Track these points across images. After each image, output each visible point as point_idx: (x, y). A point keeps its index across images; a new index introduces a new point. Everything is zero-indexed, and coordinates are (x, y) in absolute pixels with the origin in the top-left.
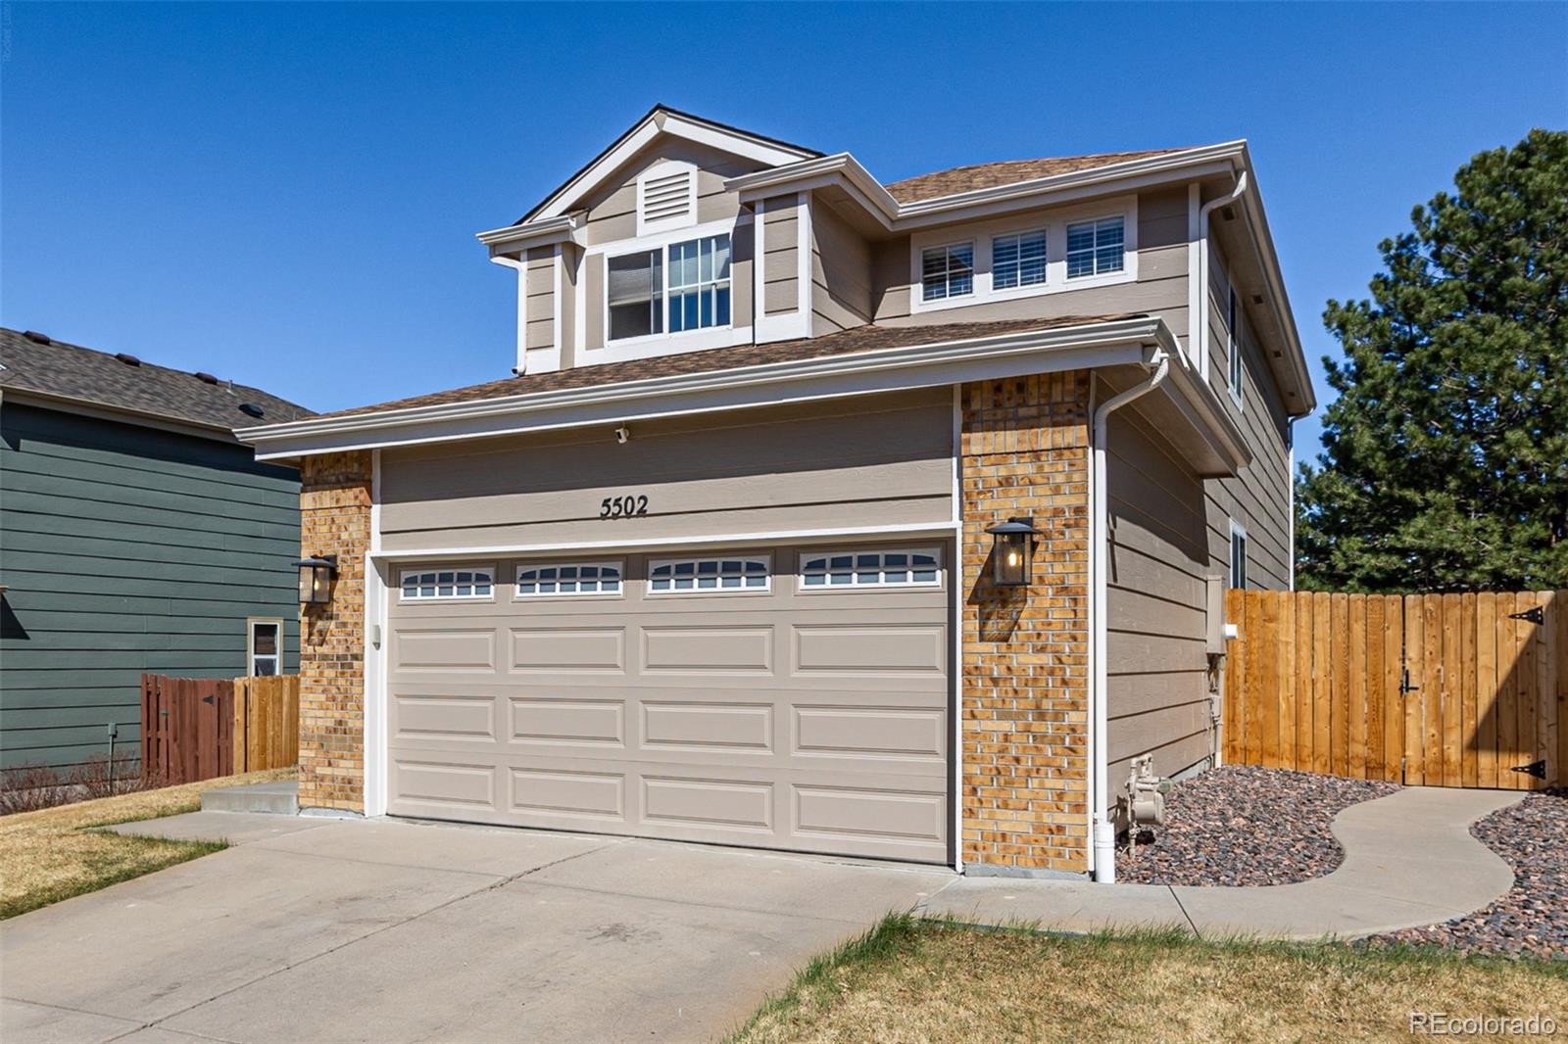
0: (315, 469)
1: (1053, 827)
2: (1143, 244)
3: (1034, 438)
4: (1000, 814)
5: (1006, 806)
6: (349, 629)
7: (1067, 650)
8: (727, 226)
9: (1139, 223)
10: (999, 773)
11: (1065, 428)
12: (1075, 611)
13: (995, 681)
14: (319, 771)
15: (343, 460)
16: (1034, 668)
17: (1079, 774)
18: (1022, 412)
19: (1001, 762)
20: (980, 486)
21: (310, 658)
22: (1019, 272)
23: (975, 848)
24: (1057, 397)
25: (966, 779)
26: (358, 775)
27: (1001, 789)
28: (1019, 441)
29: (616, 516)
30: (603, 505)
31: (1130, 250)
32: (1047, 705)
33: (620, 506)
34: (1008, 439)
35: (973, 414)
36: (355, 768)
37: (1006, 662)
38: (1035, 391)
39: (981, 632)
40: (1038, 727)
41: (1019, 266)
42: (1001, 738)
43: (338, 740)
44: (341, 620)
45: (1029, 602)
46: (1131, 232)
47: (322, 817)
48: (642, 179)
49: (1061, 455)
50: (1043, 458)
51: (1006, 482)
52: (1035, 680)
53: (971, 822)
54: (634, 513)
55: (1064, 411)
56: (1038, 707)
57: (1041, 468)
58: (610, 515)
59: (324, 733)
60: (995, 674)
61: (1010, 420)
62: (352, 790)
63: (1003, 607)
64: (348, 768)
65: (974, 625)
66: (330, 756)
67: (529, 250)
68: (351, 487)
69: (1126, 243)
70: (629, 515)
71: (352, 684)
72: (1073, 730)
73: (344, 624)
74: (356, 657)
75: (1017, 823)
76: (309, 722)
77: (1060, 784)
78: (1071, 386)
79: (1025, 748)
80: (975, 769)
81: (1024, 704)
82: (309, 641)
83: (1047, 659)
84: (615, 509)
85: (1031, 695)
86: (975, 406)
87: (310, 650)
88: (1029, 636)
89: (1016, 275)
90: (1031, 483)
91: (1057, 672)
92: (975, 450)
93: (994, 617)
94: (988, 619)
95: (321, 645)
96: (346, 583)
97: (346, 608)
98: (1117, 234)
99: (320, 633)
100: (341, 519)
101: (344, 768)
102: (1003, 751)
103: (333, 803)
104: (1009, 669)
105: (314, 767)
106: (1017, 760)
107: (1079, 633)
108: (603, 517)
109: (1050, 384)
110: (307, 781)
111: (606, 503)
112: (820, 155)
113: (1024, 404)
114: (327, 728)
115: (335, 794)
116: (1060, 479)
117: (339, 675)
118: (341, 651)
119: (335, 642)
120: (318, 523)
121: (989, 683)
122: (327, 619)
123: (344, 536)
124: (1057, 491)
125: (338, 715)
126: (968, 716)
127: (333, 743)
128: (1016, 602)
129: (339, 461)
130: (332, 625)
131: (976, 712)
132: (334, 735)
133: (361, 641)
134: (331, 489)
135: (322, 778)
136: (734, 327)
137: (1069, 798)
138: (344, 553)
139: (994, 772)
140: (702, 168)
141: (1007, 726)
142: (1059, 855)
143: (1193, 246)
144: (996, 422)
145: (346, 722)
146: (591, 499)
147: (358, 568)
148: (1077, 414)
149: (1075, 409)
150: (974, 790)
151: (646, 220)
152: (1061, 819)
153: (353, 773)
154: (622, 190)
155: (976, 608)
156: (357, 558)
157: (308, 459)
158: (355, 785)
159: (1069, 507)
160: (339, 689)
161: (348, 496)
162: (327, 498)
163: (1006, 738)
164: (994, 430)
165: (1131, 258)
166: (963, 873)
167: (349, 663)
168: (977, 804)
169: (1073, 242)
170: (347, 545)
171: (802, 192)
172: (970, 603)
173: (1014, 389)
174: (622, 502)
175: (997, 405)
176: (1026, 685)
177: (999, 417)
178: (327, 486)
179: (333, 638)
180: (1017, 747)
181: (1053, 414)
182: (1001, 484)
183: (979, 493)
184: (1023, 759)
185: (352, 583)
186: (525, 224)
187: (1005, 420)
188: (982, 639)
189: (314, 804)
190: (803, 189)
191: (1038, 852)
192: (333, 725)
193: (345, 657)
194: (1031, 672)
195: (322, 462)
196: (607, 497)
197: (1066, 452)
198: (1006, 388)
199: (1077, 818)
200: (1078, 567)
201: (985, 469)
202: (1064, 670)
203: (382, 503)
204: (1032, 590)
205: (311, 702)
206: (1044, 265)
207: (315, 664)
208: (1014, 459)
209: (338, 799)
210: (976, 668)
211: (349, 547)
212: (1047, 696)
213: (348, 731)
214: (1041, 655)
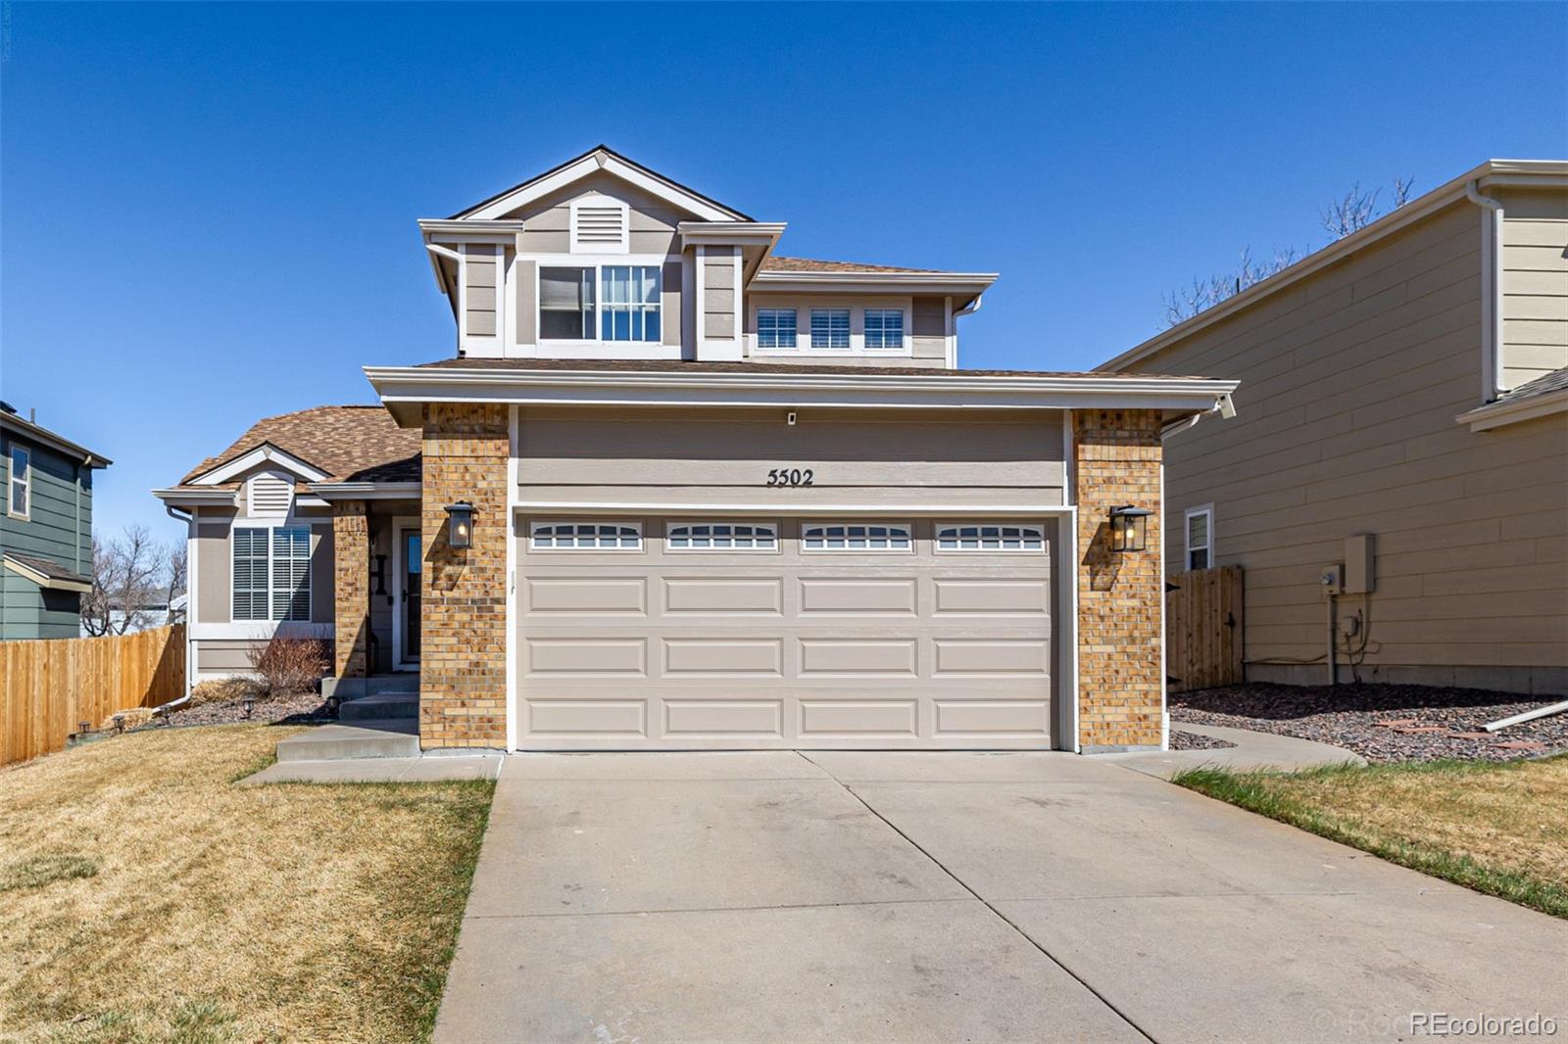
0: (443, 417)
1: (1141, 716)
2: (917, 332)
3: (1127, 452)
4: (1105, 710)
5: (1110, 704)
6: (489, 573)
7: (1149, 596)
8: (658, 260)
9: (913, 317)
10: (1105, 681)
11: (1149, 448)
12: (1154, 571)
13: (1102, 618)
14: (448, 712)
15: (481, 411)
16: (1128, 609)
17: (1157, 679)
18: (1120, 433)
19: (1106, 673)
20: (1090, 482)
21: (435, 602)
22: (830, 338)
23: (1089, 735)
24: (1143, 426)
25: (1082, 686)
26: (501, 713)
27: (1107, 692)
28: (1117, 453)
29: (781, 485)
30: (770, 475)
31: (908, 335)
32: (1136, 634)
33: (786, 477)
34: (1110, 452)
35: (1086, 431)
36: (496, 707)
37: (1109, 604)
38: (1128, 419)
39: (1092, 584)
40: (1130, 649)
41: (830, 333)
42: (1106, 657)
43: (475, 682)
44: (477, 565)
45: (1124, 564)
46: (908, 322)
47: (453, 757)
48: (575, 204)
49: (1145, 465)
50: (1133, 466)
51: (1109, 481)
52: (1129, 617)
53: (1086, 717)
54: (801, 483)
55: (1147, 436)
56: (1131, 636)
57: (1132, 473)
58: (777, 483)
59: (455, 674)
60: (1102, 613)
61: (1111, 438)
62: (493, 728)
63: (1107, 567)
64: (487, 708)
65: (1086, 579)
66: (464, 697)
67: (467, 245)
68: (492, 439)
69: (904, 330)
70: (794, 485)
71: (492, 627)
72: (1154, 650)
73: (482, 570)
74: (498, 601)
75: (1116, 715)
76: (434, 665)
77: (1145, 687)
78: (1152, 420)
79: (1122, 664)
80: (1088, 680)
81: (1120, 633)
82: (433, 585)
83: (1136, 603)
84: (783, 480)
85: (1126, 627)
86: (1088, 426)
87: (436, 594)
88: (1125, 587)
89: (828, 339)
90: (1126, 483)
91: (1143, 611)
92: (1089, 457)
93: (1101, 573)
94: (1097, 574)
95: (451, 590)
96: (484, 530)
97: (483, 554)
98: (899, 323)
99: (450, 577)
100: (475, 468)
101: (483, 708)
102: (1107, 666)
103: (468, 742)
104: (1111, 609)
105: (443, 709)
106: (1117, 672)
107: (1157, 586)
108: (770, 485)
109: (1138, 418)
110: (432, 723)
111: (773, 473)
112: (750, 220)
113: (1121, 428)
114: (459, 670)
115: (471, 734)
116: (1144, 481)
117: (475, 618)
118: (477, 595)
119: (469, 587)
120: (445, 470)
121: (1097, 619)
122: (459, 564)
123: (482, 484)
124: (1142, 490)
125: (473, 657)
126: (1084, 643)
127: (468, 686)
128: (1116, 564)
129: (475, 412)
130: (466, 570)
131: (1088, 639)
132: (468, 677)
133: (503, 586)
134: (464, 439)
135: (454, 719)
136: (665, 344)
137: (1151, 696)
138: (482, 501)
139: (1102, 681)
140: (634, 207)
141: (1110, 649)
142: (1145, 734)
143: (948, 339)
144: (1102, 439)
145: (485, 664)
146: (760, 469)
147: (499, 516)
148: (1153, 440)
149: (1154, 435)
150: (1088, 694)
151: (579, 240)
152: (1146, 710)
153: (492, 712)
154: (554, 209)
155: (1088, 567)
156: (499, 507)
157: (431, 406)
158: (496, 723)
159: (1150, 501)
160: (475, 632)
161: (488, 447)
162: (459, 447)
163: (1110, 656)
164: (1102, 444)
165: (907, 340)
166: (1080, 753)
167: (489, 606)
168: (1090, 704)
169: (870, 323)
170: (486, 494)
171: (738, 246)
172: (1083, 564)
173: (1115, 417)
174: (789, 474)
175: (1103, 427)
176: (1123, 620)
177: (1103, 435)
178: (459, 435)
179: (466, 583)
180: (1116, 663)
181: (1139, 437)
182: (1105, 482)
183: (1090, 487)
184: (1121, 671)
185: (490, 531)
186: (459, 220)
187: (1108, 438)
188: (1092, 589)
189: (442, 745)
190: (739, 243)
191: (1131, 733)
192: (467, 666)
193: (483, 601)
194: (1125, 611)
195: (452, 410)
196: (774, 469)
197: (1148, 464)
198: (1109, 415)
199: (1156, 709)
200: (1156, 541)
201: (1093, 470)
202: (1147, 610)
203: (520, 457)
204: (1126, 556)
205: (437, 645)
206: (848, 335)
207: (443, 608)
208: (1112, 465)
209: (474, 738)
210: (1089, 609)
211: (488, 495)
212: (1136, 628)
213: (487, 672)
214: (1133, 600)
